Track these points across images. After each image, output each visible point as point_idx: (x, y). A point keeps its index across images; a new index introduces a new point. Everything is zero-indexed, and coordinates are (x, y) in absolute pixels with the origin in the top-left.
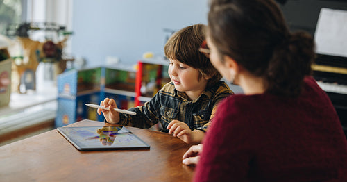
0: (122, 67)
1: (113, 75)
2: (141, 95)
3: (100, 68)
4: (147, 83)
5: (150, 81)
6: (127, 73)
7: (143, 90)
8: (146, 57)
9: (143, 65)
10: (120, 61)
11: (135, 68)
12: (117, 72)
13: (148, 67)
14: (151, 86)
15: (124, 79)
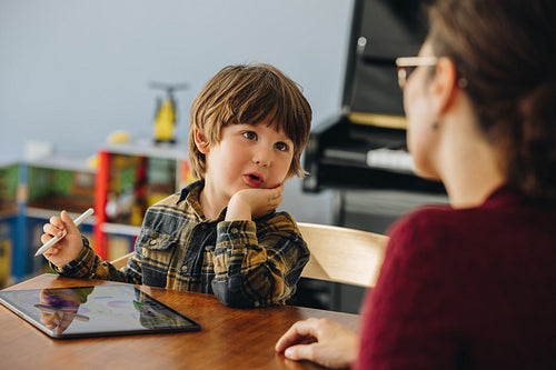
0: (62, 163)
1: (42, 181)
2: (108, 220)
3: (16, 166)
4: (118, 195)
5: (123, 192)
6: (72, 174)
7: (112, 209)
8: (115, 142)
9: (110, 157)
10: (55, 151)
11: (93, 164)
12: (50, 172)
13: (120, 162)
14: (127, 201)
15: (65, 187)
